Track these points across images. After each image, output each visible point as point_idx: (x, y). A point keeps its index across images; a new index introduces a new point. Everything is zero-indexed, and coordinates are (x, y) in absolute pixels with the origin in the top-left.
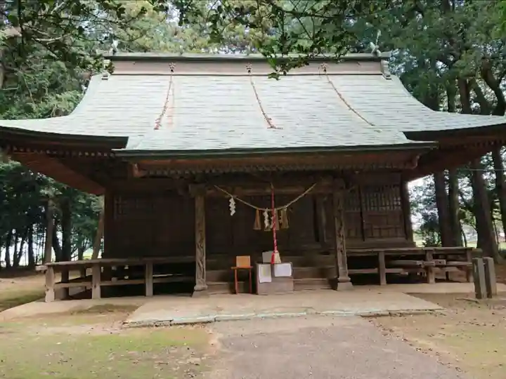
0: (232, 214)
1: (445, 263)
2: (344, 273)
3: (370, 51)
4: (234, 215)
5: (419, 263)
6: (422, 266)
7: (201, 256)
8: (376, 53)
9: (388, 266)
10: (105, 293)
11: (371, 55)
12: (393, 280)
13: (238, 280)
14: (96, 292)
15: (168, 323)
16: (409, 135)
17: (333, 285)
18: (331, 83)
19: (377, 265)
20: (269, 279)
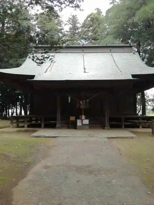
0: (69, 102)
1: (146, 122)
2: (107, 123)
3: (128, 43)
4: (70, 102)
5: (136, 121)
7: (59, 116)
8: (130, 44)
9: (125, 122)
11: (128, 45)
12: (127, 127)
13: (71, 124)
16: (133, 76)
17: (103, 127)
18: (112, 55)
19: (121, 122)
20: (81, 125)
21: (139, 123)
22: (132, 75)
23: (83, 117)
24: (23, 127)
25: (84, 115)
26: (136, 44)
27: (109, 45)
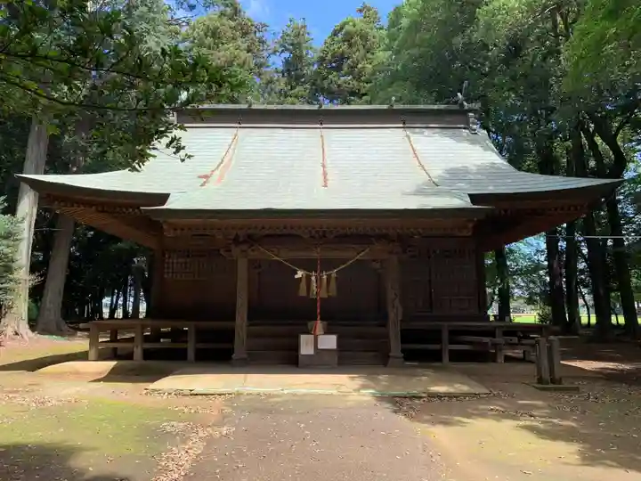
1: (517, 342)
2: (396, 347)
3: (456, 103)
5: (486, 340)
6: (490, 344)
8: (462, 105)
9: (451, 342)
11: (456, 107)
12: (457, 357)
14: (138, 353)
15: (188, 393)
16: (474, 198)
17: (384, 360)
18: (408, 137)
19: (439, 341)
20: (311, 351)
21: (495, 345)
22: (470, 195)
23: (319, 325)
25: (322, 319)
26: (477, 106)
27: (398, 107)
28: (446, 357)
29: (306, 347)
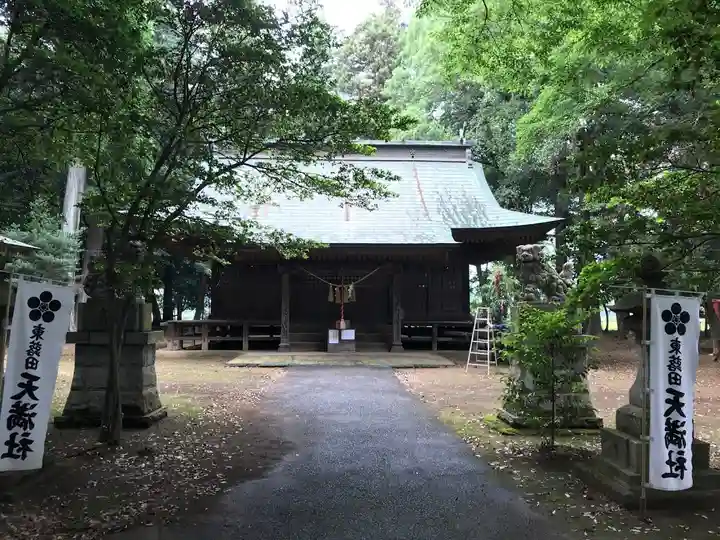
2: (398, 337)
8: (461, 141)
9: (440, 336)
10: (212, 346)
12: (443, 346)
14: (205, 345)
16: (456, 233)
17: (389, 347)
18: (415, 170)
19: (431, 335)
20: (337, 341)
22: (452, 230)
23: (343, 324)
24: (199, 348)
25: (345, 319)
27: (408, 143)
28: (435, 345)
29: (333, 339)
